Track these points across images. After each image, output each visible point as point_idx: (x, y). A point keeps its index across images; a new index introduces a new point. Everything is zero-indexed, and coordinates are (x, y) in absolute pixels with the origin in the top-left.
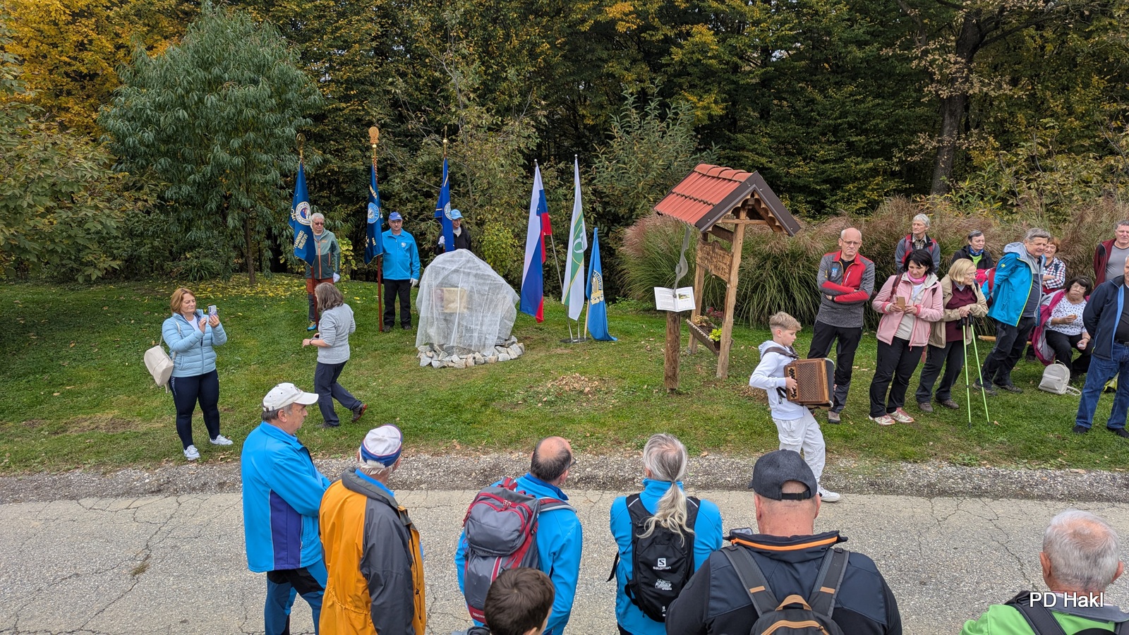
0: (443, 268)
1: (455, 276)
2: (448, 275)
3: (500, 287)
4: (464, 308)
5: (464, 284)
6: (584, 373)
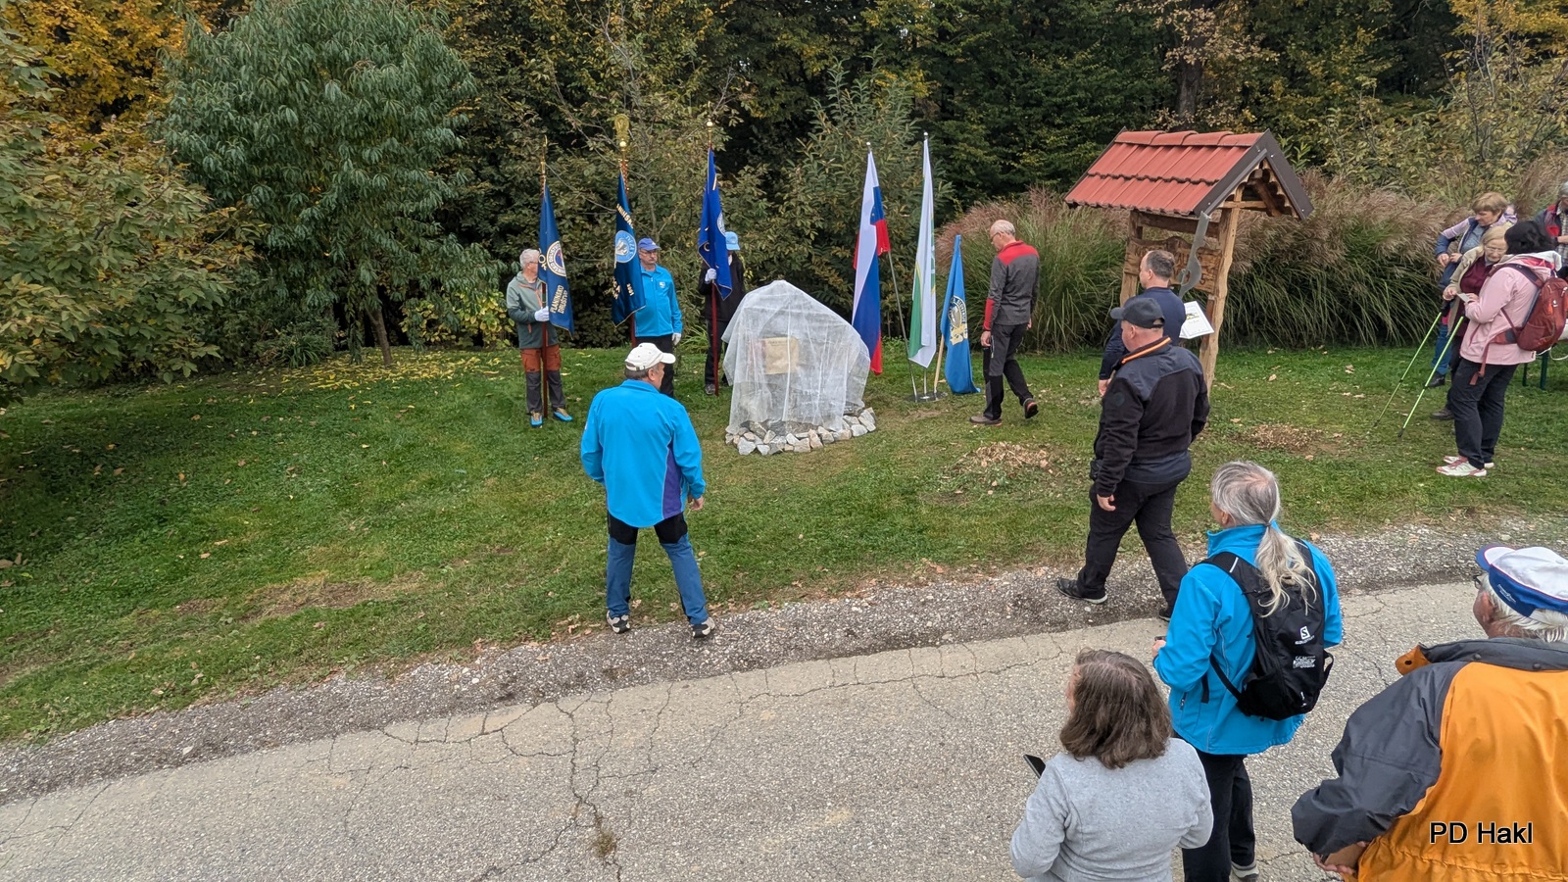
0: (763, 311)
1: (779, 320)
2: (771, 320)
3: (841, 332)
4: (798, 365)
5: (794, 331)
6: (1003, 440)
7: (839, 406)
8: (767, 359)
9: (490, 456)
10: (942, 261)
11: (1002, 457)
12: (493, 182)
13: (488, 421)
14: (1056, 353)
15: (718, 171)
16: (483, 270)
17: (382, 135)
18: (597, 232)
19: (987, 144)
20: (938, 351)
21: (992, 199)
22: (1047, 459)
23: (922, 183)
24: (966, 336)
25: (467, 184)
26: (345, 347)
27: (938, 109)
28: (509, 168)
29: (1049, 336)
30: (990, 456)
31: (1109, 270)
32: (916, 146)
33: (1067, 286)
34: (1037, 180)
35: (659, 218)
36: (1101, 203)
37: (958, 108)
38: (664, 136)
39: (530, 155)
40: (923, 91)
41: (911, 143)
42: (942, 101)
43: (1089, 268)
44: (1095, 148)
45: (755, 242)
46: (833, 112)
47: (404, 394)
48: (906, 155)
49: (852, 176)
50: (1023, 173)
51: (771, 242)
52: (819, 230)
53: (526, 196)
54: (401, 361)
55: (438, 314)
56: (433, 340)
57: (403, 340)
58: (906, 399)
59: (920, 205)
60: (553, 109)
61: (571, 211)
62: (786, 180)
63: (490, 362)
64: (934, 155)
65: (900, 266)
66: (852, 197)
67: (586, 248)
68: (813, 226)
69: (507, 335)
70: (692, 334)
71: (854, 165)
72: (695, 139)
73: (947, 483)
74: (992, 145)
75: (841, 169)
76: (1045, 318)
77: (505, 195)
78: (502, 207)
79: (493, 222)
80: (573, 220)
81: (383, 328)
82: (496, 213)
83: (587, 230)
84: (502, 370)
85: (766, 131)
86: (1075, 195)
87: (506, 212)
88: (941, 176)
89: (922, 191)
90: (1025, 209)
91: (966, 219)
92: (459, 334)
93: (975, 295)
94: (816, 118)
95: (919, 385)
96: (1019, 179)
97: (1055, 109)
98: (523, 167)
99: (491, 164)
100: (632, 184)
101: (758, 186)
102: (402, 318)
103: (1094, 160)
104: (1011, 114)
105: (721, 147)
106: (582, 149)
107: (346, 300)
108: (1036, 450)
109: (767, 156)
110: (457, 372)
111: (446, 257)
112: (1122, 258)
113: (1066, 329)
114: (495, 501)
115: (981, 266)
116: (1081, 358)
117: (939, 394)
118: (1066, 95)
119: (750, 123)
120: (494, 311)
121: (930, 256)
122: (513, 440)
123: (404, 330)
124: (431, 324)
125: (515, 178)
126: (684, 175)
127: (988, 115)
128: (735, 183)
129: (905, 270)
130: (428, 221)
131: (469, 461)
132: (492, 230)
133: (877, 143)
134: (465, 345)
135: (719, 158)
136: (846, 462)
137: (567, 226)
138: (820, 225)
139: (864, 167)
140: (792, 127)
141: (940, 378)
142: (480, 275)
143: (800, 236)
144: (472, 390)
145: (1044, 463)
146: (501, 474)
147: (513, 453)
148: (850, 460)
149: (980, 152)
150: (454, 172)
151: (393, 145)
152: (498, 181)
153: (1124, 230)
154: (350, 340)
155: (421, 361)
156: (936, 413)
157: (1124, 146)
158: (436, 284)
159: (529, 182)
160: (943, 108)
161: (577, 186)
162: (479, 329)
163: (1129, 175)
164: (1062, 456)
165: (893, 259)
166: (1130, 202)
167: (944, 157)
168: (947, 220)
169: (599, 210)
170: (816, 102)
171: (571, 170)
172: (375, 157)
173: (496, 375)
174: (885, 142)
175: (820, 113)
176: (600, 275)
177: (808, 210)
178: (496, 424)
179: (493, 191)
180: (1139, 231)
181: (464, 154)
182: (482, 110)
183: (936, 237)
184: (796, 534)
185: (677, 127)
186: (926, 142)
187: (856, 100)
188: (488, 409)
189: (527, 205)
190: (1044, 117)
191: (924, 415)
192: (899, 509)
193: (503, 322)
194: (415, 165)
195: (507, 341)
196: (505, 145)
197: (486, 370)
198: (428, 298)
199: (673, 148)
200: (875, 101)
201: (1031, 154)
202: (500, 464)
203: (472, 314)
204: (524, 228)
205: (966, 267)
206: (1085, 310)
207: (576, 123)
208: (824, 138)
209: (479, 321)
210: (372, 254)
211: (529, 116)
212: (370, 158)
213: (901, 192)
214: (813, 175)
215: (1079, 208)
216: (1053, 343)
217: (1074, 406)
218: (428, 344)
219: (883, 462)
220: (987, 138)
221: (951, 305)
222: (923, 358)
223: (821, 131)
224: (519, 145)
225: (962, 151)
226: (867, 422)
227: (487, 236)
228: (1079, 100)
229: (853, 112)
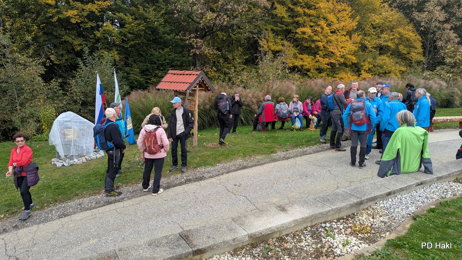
19: (140, 75)
24: (132, 127)
27: (123, 64)
37: (130, 64)
40: (117, 58)
42: (124, 61)
46: (86, 63)
66: (94, 90)
74: (142, 75)
88: (125, 84)
91: (131, 95)
94: (79, 65)
104: (147, 66)
119: (54, 65)
127: (139, 66)
133: (101, 73)
149: (138, 77)
160: (125, 63)
167: (126, 78)
170: (79, 59)
174: (105, 73)
175: (81, 63)
187: (94, 59)
190: (157, 67)
200: (101, 60)
201: (154, 78)
208: (83, 71)
214: (79, 83)
220: (140, 73)
221: (127, 118)
225: (132, 77)
229: (93, 63)
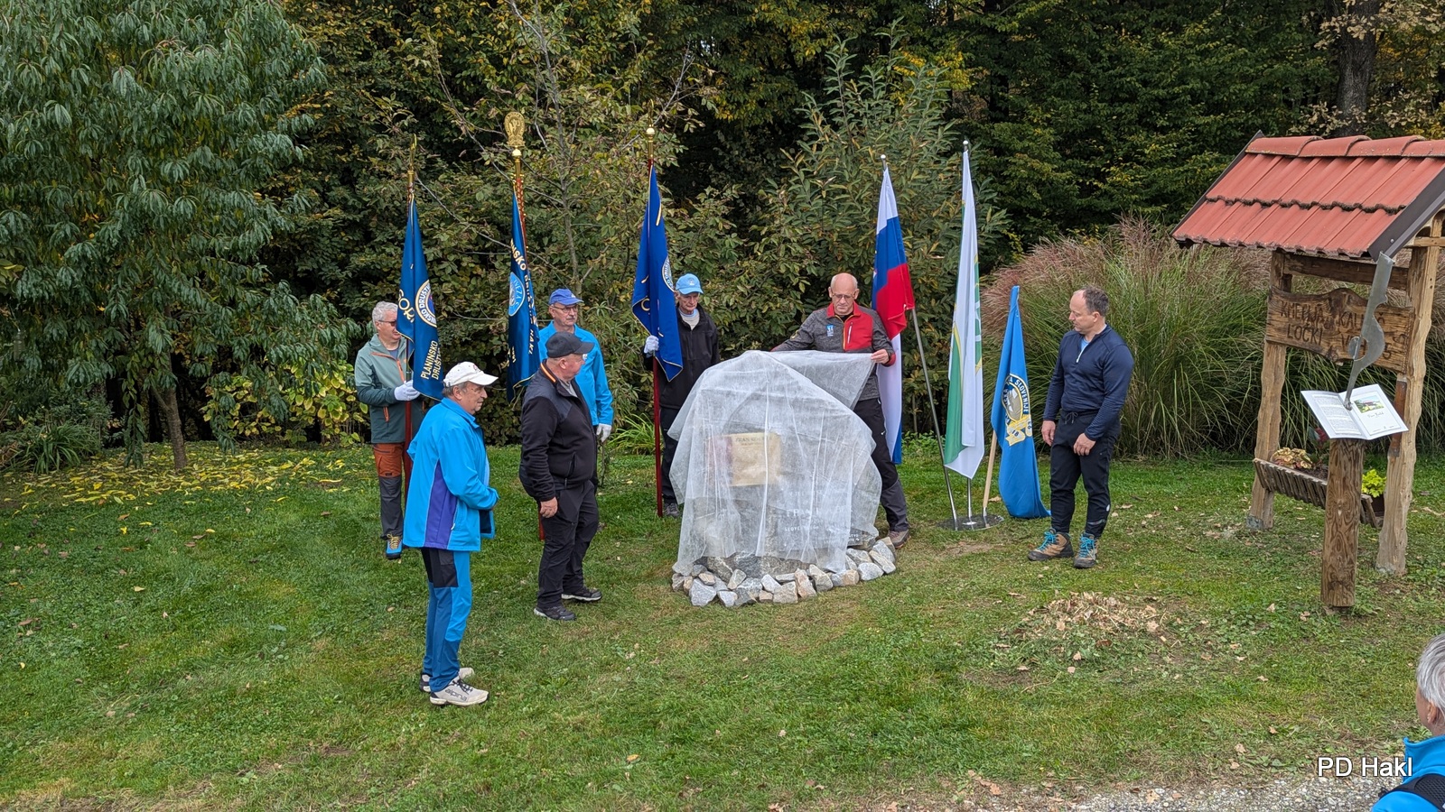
1: (755, 407)
2: (740, 407)
4: (779, 473)
5: (774, 424)
6: (1089, 590)
7: (842, 536)
8: (735, 465)
9: (323, 605)
10: (992, 323)
11: (1088, 614)
12: (345, 208)
13: (322, 552)
14: (1168, 459)
15: (665, 195)
16: (326, 333)
17: (190, 144)
18: (492, 279)
19: (1058, 155)
20: (987, 453)
21: (1066, 234)
22: (1157, 619)
23: (961, 212)
24: (1030, 433)
25: (309, 211)
26: (119, 443)
27: (985, 106)
28: (369, 189)
29: (1157, 433)
30: (1070, 614)
31: (1242, 338)
32: (953, 159)
33: (1179, 361)
34: (1133, 207)
35: (582, 261)
36: (1227, 241)
37: (1014, 105)
38: (591, 145)
39: (399, 171)
40: (963, 81)
41: (947, 155)
42: (991, 95)
43: (1212, 333)
44: (1218, 161)
45: (718, 295)
47: (200, 511)
48: (939, 172)
49: (860, 201)
50: (1111, 197)
51: (742, 294)
52: (812, 278)
53: (392, 228)
54: (200, 464)
55: (258, 396)
56: (248, 433)
57: (205, 433)
58: (939, 525)
59: (959, 242)
60: (434, 107)
61: (455, 250)
62: (765, 206)
63: (329, 466)
64: (979, 172)
65: (931, 330)
66: (859, 231)
67: (477, 301)
68: (803, 272)
69: (355, 427)
70: (626, 427)
71: (862, 186)
72: (636, 149)
73: (1005, 654)
75: (844, 192)
76: (1148, 407)
77: (362, 226)
78: (357, 243)
79: (343, 265)
80: (458, 262)
81: (176, 415)
82: (348, 252)
83: (477, 276)
84: (346, 478)
85: (737, 139)
86: (1190, 227)
87: (362, 250)
88: (991, 201)
89: (961, 222)
90: (1113, 249)
91: (1027, 263)
92: (286, 425)
93: (1041, 372)
94: (809, 121)
95: (961, 505)
96: (1104, 204)
97: (1157, 104)
98: (389, 188)
99: (343, 183)
100: (544, 212)
101: (724, 216)
102: (205, 399)
103: (1216, 177)
104: (1092, 113)
105: (673, 161)
106: (475, 164)
107: (124, 375)
108: (1139, 606)
109: (739, 174)
110: (281, 481)
111: (274, 314)
112: (1262, 320)
113: (1180, 424)
114: (326, 674)
115: (1051, 329)
116: (1205, 467)
117: (991, 519)
118: (1172, 85)
119: (714, 128)
120: (339, 391)
121: (974, 316)
122: (358, 582)
123: (207, 418)
124: (247, 409)
125: (375, 203)
126: (619, 200)
128: (692, 212)
129: (937, 336)
130: (251, 262)
131: (291, 613)
132: (341, 276)
133: (896, 154)
134: (294, 440)
135: (668, 176)
136: (851, 619)
137: (449, 271)
138: (813, 271)
139: (877, 188)
140: (774, 133)
141: (992, 494)
142: (321, 341)
143: (784, 286)
144: (302, 505)
145: (1152, 626)
146: (338, 632)
147: (357, 601)
148: (856, 615)
150: (290, 194)
151: (205, 157)
152: (354, 208)
153: (1264, 280)
154: (126, 433)
155: (230, 463)
156: (987, 548)
157: (1259, 158)
158: (257, 352)
159: (397, 209)
160: (992, 105)
161: (466, 215)
162: (316, 417)
163: (1268, 200)
164: (1180, 615)
165: (921, 319)
166: (1270, 239)
167: (995, 173)
168: (1000, 263)
169: (495, 248)
170: (809, 98)
171: (457, 192)
172: (179, 172)
173: (337, 485)
174: (908, 153)
175: (814, 113)
176: (495, 340)
177: (797, 249)
178: (333, 557)
179: (344, 220)
180: (1286, 280)
181: (306, 168)
182: (334, 108)
183: (982, 288)
184: (775, 728)
185: (610, 133)
186: (966, 154)
187: (867, 95)
188: (324, 535)
189: (393, 241)
190: (1141, 117)
191: (968, 550)
192: (932, 693)
193: (351, 408)
194: (234, 184)
195: (356, 436)
196: (364, 157)
197: (324, 477)
198: (244, 373)
199: (603, 162)
200: (893, 96)
201: (1124, 169)
202: (335, 617)
203: (306, 397)
204: (388, 273)
205: (1027, 333)
206: (1208, 395)
207: (467, 127)
208: (819, 148)
209: (317, 405)
210: (166, 308)
211: (401, 117)
212: (171, 175)
213: (931, 224)
214: (803, 200)
215: (1195, 247)
216: (1162, 444)
217: (1197, 539)
218: (241, 438)
219: (907, 621)
220: (1058, 146)
221: (1007, 387)
222: (965, 464)
223: (816, 138)
224: (384, 157)
225: (1021, 165)
226: (882, 558)
227: (334, 284)
228: (1192, 92)
229: (862, 112)
